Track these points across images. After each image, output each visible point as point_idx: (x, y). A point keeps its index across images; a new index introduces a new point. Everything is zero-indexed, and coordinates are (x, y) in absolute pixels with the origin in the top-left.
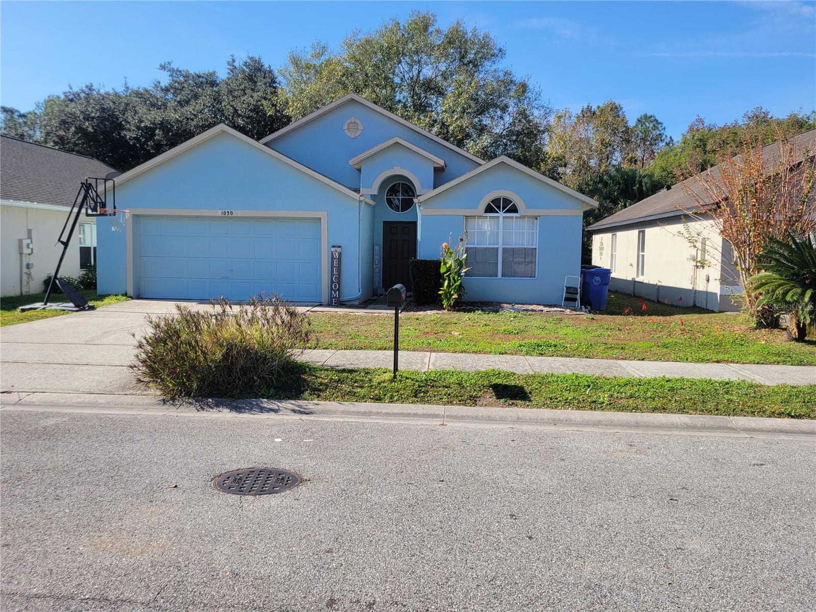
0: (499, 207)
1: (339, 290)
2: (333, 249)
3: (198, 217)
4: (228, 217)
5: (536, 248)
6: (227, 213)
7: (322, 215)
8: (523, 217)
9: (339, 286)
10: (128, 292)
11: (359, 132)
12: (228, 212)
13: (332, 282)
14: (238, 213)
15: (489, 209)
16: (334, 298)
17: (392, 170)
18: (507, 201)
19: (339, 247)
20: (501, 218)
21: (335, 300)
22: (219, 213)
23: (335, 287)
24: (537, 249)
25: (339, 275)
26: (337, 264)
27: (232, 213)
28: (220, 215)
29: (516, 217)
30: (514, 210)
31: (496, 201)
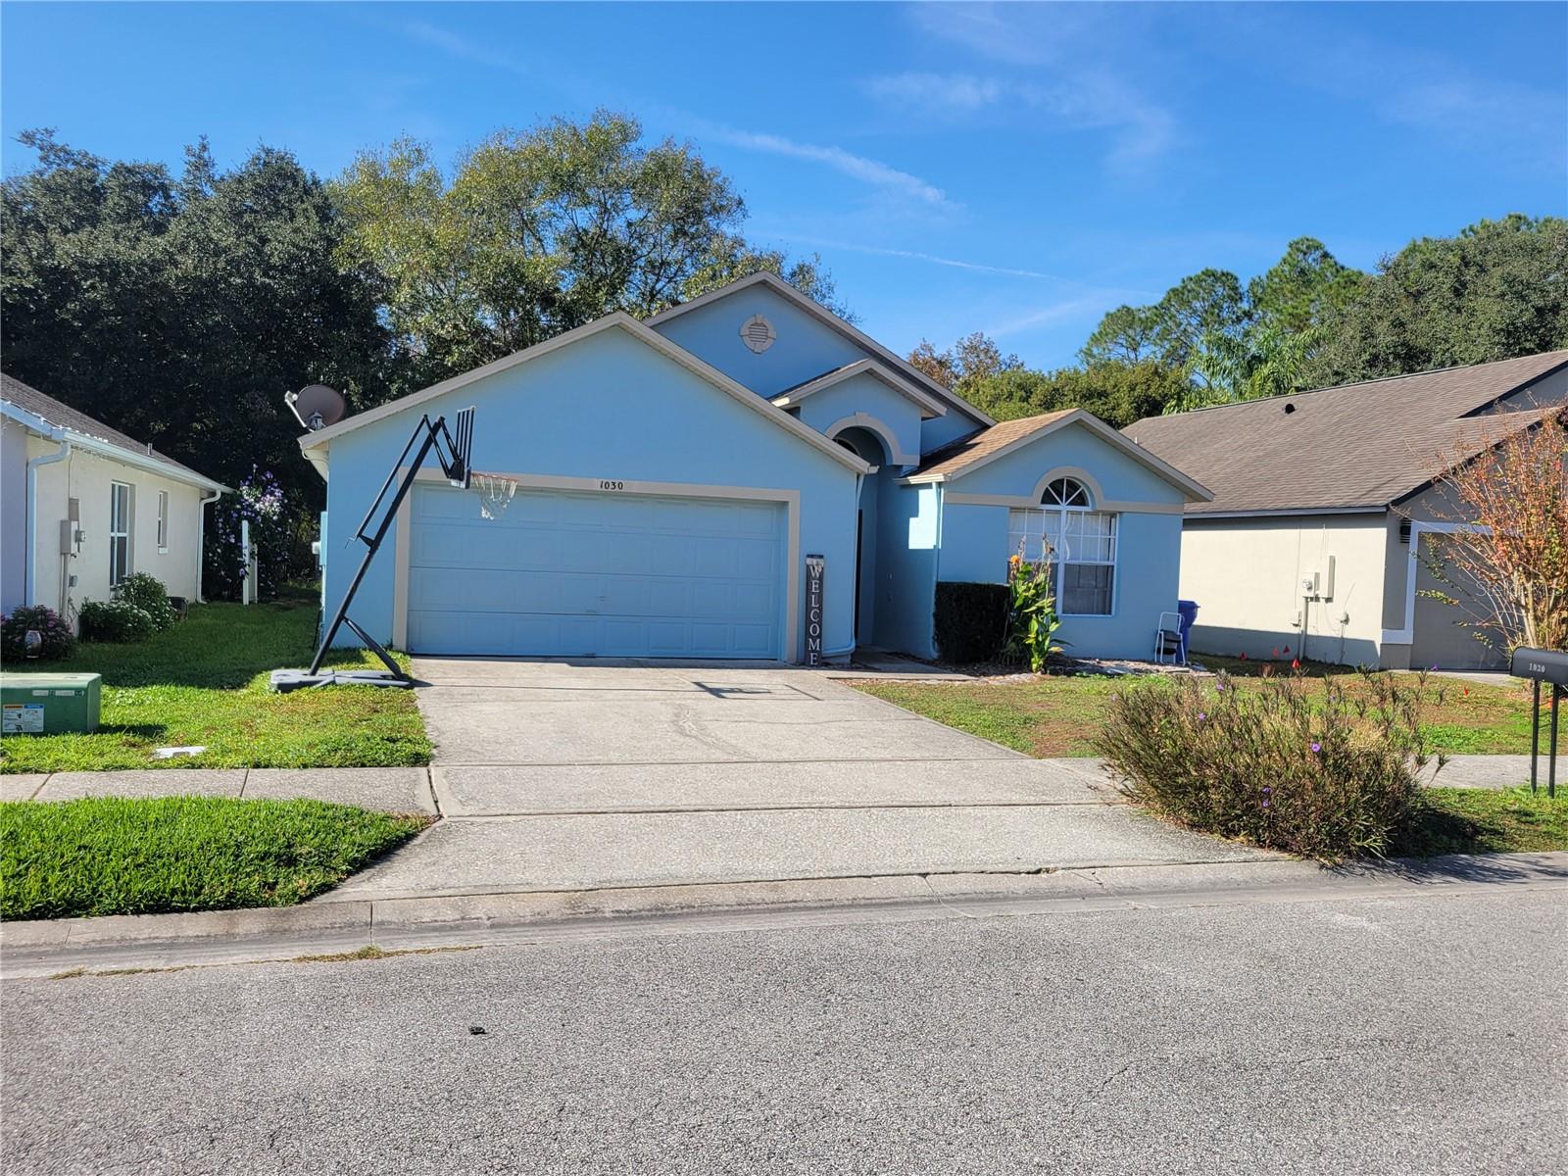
0: (1060, 495)
1: (820, 636)
2: (809, 561)
3: (541, 490)
4: (612, 492)
5: (1113, 566)
6: (611, 486)
7: (793, 497)
8: (1095, 513)
9: (821, 629)
10: (394, 643)
11: (770, 342)
12: (614, 484)
13: (808, 622)
14: (632, 486)
15: (1047, 498)
16: (813, 651)
17: (854, 417)
18: (1073, 486)
19: (821, 557)
20: (1064, 514)
21: (814, 656)
22: (596, 485)
23: (815, 632)
24: (1115, 569)
25: (820, 608)
26: (813, 587)
27: (621, 486)
28: (599, 489)
29: (1087, 513)
30: (1081, 500)
31: (1057, 485)
